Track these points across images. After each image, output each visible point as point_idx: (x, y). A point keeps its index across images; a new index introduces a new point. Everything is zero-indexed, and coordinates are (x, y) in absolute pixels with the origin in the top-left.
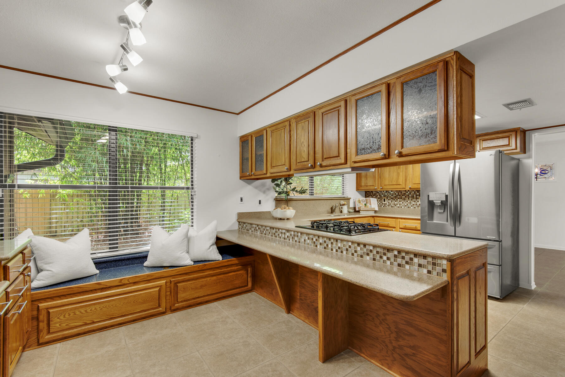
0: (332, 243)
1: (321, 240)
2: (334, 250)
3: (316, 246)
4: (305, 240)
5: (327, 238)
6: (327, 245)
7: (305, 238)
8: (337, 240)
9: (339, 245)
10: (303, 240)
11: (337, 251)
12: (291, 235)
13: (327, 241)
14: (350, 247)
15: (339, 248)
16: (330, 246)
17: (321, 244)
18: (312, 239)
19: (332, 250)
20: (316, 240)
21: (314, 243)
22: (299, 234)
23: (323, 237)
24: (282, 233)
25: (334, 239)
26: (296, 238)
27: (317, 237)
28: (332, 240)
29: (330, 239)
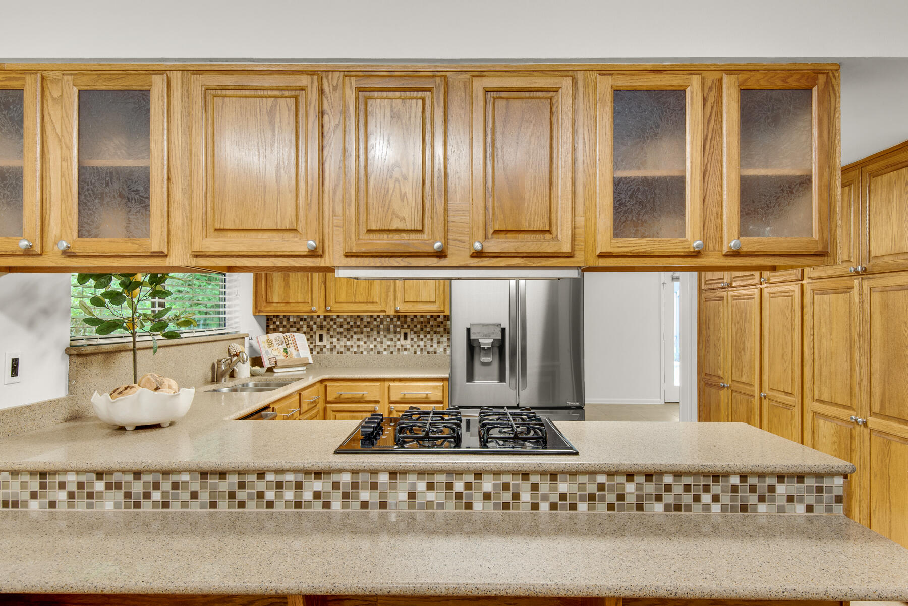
0: (535, 487)
1: (488, 485)
2: (544, 507)
3: (469, 506)
4: (412, 495)
5: (514, 473)
6: (516, 496)
7: (414, 485)
8: (554, 476)
9: (563, 487)
10: (403, 496)
11: (553, 506)
12: (336, 486)
13: (519, 481)
14: (601, 487)
15: (563, 497)
16: (526, 496)
17: (487, 496)
18: (450, 486)
19: (535, 506)
20: (468, 486)
21: (459, 496)
22: (384, 478)
23: (497, 473)
24: (280, 485)
25: (543, 473)
26: (365, 495)
27: (470, 478)
28: (534, 479)
29: (525, 476)
